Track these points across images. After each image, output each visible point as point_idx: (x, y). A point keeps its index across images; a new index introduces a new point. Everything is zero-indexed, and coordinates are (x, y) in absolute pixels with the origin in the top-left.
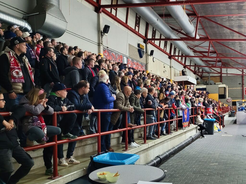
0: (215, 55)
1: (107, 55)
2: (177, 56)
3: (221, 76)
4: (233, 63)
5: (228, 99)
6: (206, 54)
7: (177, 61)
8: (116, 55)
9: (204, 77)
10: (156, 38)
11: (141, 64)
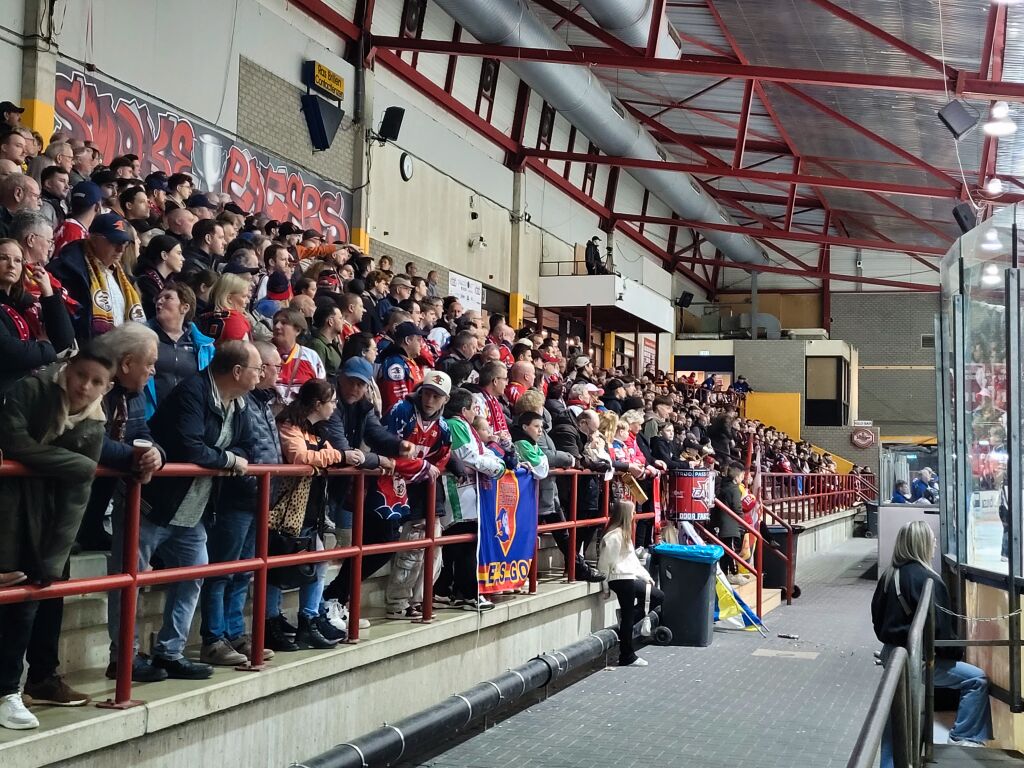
0: (782, 165)
1: (81, 112)
2: (557, 156)
3: (823, 293)
4: (892, 220)
5: (857, 430)
6: (727, 156)
7: (562, 184)
8: (149, 119)
9: (726, 290)
10: (424, 36)
11: (322, 183)
